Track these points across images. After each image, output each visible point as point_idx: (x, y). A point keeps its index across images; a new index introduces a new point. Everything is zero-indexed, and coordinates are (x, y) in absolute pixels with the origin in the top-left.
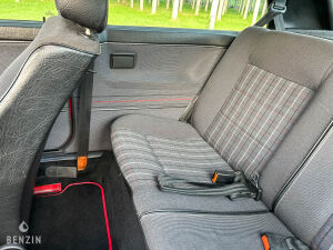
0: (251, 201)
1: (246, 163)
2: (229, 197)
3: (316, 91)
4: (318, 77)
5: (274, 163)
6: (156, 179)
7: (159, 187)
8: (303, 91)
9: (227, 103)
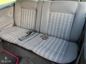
0: (36, 33)
1: (31, 28)
2: (33, 35)
3: (37, 10)
4: (36, 8)
5: (36, 25)
6: (19, 39)
7: (21, 40)
8: (35, 11)
9: (21, 18)
